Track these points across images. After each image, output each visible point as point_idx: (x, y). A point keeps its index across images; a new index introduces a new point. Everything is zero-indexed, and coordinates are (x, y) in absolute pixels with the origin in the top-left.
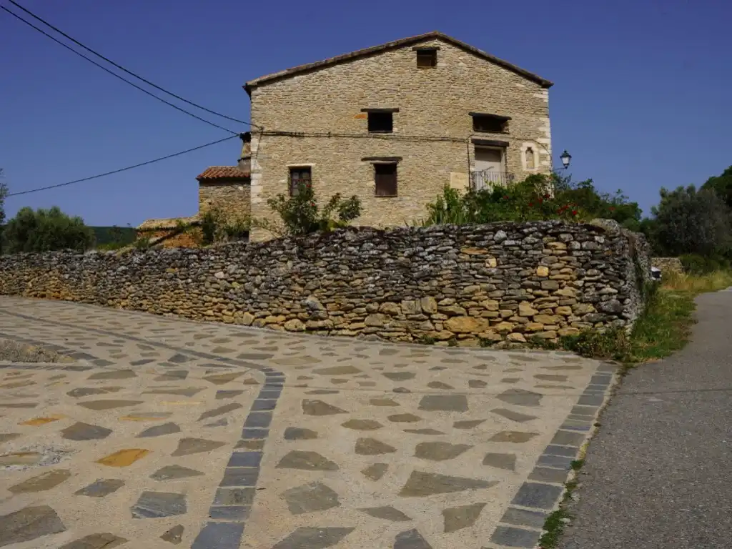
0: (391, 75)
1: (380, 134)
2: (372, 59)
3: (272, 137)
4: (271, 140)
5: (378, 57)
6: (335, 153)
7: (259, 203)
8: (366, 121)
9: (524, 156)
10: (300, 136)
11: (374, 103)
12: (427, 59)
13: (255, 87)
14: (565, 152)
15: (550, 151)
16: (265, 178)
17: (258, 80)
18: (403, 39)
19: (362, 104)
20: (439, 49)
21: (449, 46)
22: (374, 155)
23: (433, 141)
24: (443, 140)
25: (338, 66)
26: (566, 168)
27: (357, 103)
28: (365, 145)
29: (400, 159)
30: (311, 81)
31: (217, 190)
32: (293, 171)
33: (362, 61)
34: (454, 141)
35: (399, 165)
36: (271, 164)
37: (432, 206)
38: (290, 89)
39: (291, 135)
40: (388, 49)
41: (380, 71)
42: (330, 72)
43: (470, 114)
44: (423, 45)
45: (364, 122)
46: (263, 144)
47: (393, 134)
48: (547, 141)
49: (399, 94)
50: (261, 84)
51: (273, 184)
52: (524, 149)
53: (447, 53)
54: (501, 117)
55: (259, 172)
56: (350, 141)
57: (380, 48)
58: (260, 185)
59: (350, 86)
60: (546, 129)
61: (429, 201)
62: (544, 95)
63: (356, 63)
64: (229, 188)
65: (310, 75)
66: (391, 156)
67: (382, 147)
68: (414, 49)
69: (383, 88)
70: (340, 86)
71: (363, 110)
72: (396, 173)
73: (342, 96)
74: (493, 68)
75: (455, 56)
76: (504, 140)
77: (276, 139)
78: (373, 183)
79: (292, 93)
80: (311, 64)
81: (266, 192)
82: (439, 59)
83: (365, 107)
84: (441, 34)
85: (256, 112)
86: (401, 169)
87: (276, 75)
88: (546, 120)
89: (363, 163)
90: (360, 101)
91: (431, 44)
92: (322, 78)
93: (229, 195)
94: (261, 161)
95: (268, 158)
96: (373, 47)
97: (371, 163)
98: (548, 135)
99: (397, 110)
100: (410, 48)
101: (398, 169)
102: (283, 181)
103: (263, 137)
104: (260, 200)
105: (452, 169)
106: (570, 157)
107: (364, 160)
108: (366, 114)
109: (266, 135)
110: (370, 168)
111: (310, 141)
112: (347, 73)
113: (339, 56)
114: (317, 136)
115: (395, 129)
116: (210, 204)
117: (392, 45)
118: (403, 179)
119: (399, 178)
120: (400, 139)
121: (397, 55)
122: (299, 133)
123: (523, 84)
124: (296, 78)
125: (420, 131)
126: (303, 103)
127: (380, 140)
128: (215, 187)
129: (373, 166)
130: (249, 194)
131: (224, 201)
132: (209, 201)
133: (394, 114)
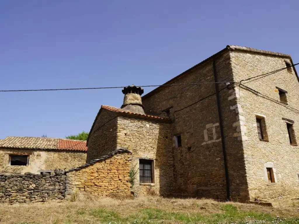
1: (285, 104)
2: (273, 59)
3: (245, 90)
4: (245, 93)
5: (275, 59)
6: (272, 111)
7: (246, 140)
8: (279, 94)
11: (279, 85)
16: (246, 121)
19: (276, 84)
20: (290, 64)
22: (285, 117)
25: (262, 56)
27: (273, 82)
28: (281, 109)
29: (293, 122)
30: (254, 60)
31: (131, 124)
35: (293, 126)
36: (247, 111)
38: (247, 61)
39: (253, 92)
40: (278, 56)
44: (286, 60)
46: (241, 94)
47: (288, 106)
49: (285, 83)
50: (235, 50)
51: (251, 126)
55: (243, 115)
56: (275, 104)
58: (245, 125)
63: (268, 58)
64: (140, 123)
65: (253, 55)
66: (291, 119)
67: (286, 113)
68: (284, 61)
69: (280, 77)
71: (277, 88)
72: (294, 130)
78: (288, 135)
79: (248, 64)
81: (248, 132)
83: (277, 86)
85: (234, 69)
87: (242, 48)
89: (283, 121)
91: (288, 61)
92: (258, 60)
93: (139, 129)
94: (243, 107)
95: (245, 105)
96: (275, 52)
97: (285, 122)
99: (287, 92)
100: (283, 59)
101: (294, 128)
102: (255, 125)
103: (241, 89)
104: (246, 138)
107: (283, 119)
108: (278, 90)
111: (261, 99)
113: (264, 50)
115: (288, 103)
116: (126, 134)
120: (292, 109)
121: (280, 61)
124: (248, 55)
125: (296, 107)
127: (285, 108)
128: (130, 122)
129: (286, 124)
130: (154, 131)
131: (136, 134)
132: (125, 132)
133: (286, 94)
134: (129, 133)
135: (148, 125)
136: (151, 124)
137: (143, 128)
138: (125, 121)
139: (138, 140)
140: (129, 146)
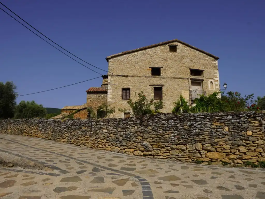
0: (160, 55)
1: (156, 76)
2: (153, 49)
3: (116, 77)
4: (116, 78)
5: (155, 48)
6: (139, 83)
8: (151, 71)
9: (209, 85)
10: (127, 76)
11: (154, 65)
12: (173, 49)
13: (110, 59)
14: (225, 83)
15: (219, 83)
16: (113, 92)
17: (111, 56)
18: (164, 42)
19: (150, 65)
20: (177, 45)
21: (181, 44)
22: (154, 84)
23: (176, 79)
24: (179, 78)
25: (141, 51)
26: (225, 89)
27: (147, 65)
28: (150, 80)
29: (163, 85)
30: (130, 57)
31: (94, 96)
32: (123, 89)
33: (149, 49)
34: (183, 79)
35: (163, 88)
36: (115, 87)
37: (176, 103)
38: (123, 59)
39: (123, 76)
40: (159, 45)
41: (156, 53)
42: (138, 54)
43: (189, 69)
44: (172, 44)
45: (150, 72)
46: (112, 79)
47: (161, 76)
48: (218, 79)
49: (163, 61)
50: (112, 57)
51: (116, 94)
52: (209, 82)
53: (180, 47)
54: (201, 70)
55: (110, 89)
56: (145, 78)
57: (156, 45)
58: (111, 94)
59: (145, 59)
60: (218, 75)
61: (174, 101)
62: (216, 62)
63: (147, 50)
64: (98, 95)
65: (130, 54)
66: (160, 84)
67: (156, 81)
68: (168, 46)
69: (157, 59)
70: (141, 58)
72: (162, 91)
73: (141, 62)
74: (197, 52)
75: (183, 48)
76: (202, 79)
77: (117, 77)
78: (153, 94)
79: (124, 61)
80: (131, 51)
81: (113, 97)
82: (177, 49)
83: (150, 66)
84: (178, 40)
85: (110, 68)
86: (164, 89)
87: (117, 54)
88: (217, 71)
89: (150, 87)
90: (149, 64)
91: (174, 44)
92: (134, 55)
93: (98, 98)
94: (111, 86)
95: (114, 84)
96: (154, 45)
97: (153, 87)
98: (218, 77)
99: (162, 67)
102: (119, 93)
103: (112, 77)
104: (111, 100)
105: (183, 89)
106: (227, 85)
107: (150, 85)
108: (151, 69)
109: (114, 76)
110: (152, 88)
111: (130, 78)
112: (144, 54)
113: (141, 48)
114: (133, 76)
115: (161, 74)
116: (91, 101)
117: (160, 44)
118: (164, 93)
119: (163, 92)
120: (164, 78)
121: (162, 47)
122: (126, 75)
123: (208, 58)
124: (125, 55)
125: (170, 75)
126: (128, 65)
127: (156, 78)
128: (93, 95)
129: (153, 88)
130: (105, 98)
131: (96, 100)
132: (90, 100)
133: (161, 69)
134: (92, 100)
135: (102, 95)
136: (104, 94)
137: (100, 97)
138: (91, 95)
139: (96, 103)
140: (92, 106)
